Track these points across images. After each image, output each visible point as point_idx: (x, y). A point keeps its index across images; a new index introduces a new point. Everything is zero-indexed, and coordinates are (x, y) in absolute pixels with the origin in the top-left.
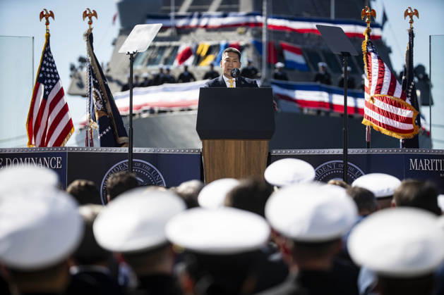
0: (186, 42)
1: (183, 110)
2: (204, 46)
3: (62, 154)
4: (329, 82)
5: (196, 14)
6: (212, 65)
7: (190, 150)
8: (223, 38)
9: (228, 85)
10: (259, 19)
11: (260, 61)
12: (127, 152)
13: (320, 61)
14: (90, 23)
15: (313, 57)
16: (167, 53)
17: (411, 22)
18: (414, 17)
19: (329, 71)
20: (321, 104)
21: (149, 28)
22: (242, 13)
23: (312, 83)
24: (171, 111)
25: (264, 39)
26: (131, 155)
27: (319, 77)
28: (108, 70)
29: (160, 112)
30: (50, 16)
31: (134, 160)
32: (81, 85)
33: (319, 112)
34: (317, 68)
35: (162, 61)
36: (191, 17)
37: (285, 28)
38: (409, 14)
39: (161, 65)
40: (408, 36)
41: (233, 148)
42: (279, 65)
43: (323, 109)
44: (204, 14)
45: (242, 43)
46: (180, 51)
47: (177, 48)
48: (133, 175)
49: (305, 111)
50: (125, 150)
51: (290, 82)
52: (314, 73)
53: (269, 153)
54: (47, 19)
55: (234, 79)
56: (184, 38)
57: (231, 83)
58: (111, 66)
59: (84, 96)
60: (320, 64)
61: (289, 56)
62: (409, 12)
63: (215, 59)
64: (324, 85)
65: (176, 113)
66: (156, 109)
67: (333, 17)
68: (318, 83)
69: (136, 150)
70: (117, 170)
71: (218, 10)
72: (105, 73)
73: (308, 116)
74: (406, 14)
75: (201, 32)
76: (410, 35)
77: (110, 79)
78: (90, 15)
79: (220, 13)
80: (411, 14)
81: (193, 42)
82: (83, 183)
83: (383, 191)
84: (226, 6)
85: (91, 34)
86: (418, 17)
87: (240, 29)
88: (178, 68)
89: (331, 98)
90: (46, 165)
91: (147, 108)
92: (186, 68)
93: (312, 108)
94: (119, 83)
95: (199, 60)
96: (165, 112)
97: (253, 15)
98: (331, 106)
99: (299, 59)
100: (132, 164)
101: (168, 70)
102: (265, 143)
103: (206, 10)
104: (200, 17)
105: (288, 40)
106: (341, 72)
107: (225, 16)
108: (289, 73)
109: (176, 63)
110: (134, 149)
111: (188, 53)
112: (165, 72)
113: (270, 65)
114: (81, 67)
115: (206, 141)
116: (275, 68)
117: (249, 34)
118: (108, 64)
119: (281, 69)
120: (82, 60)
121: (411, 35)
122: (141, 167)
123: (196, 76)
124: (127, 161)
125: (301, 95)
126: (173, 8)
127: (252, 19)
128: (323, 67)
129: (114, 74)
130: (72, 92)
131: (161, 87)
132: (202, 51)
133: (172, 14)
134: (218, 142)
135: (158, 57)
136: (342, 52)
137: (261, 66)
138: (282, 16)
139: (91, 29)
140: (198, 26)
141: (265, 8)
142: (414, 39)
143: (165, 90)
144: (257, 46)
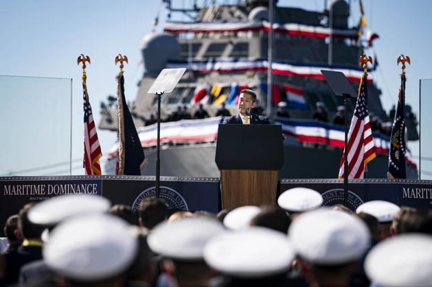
0: (202, 83)
1: (197, 143)
2: (218, 87)
3: (98, 182)
4: (325, 119)
5: (211, 59)
6: (224, 104)
7: (209, 179)
8: (234, 80)
9: (244, 122)
10: (266, 64)
11: (266, 100)
12: (155, 180)
13: (318, 101)
14: (122, 67)
15: (312, 97)
16: (185, 94)
17: (404, 68)
18: (406, 63)
19: (327, 110)
20: (319, 139)
21: (175, 72)
22: (252, 58)
23: (311, 121)
24: (188, 144)
25: (269, 82)
26: (158, 182)
27: (317, 116)
28: (134, 108)
29: (178, 144)
30: (86, 60)
31: (161, 187)
32: (110, 121)
33: (316, 146)
34: (315, 107)
35: (181, 100)
36: (206, 62)
37: (288, 72)
38: (401, 61)
39: (180, 104)
40: (401, 80)
41: (248, 176)
42: (282, 104)
43: (321, 144)
44: (217, 59)
45: (251, 85)
46: (197, 91)
47: (193, 89)
48: (162, 200)
49: (305, 144)
50: (153, 178)
51: (292, 119)
52: (313, 112)
53: (279, 182)
54: (84, 63)
55: (249, 117)
56: (200, 80)
57: (246, 121)
58: (136, 105)
59: (113, 130)
60: (318, 104)
61: (292, 96)
62: (402, 58)
63: (227, 99)
64: (321, 123)
65: (192, 146)
66: (175, 142)
67: (330, 62)
68: (316, 121)
69: (163, 178)
70: (145, 196)
71: (230, 56)
72: (130, 110)
73: (307, 149)
74: (399, 60)
75: (215, 75)
76: (402, 79)
77: (135, 116)
78: (121, 60)
79: (231, 59)
80: (403, 61)
81: (208, 83)
82: (122, 207)
83: (384, 216)
84: (237, 53)
85: (123, 77)
86: (409, 63)
87: (249, 73)
88: (194, 106)
89: (328, 134)
90: (83, 191)
91: (166, 141)
92: (201, 106)
93: (310, 143)
94: (143, 119)
95: (213, 99)
96: (182, 144)
97: (261, 60)
98: (327, 140)
99: (301, 99)
100: (159, 190)
101: (185, 108)
102: (275, 173)
103: (219, 56)
104: (214, 62)
105: (290, 83)
106: (337, 111)
107: (236, 61)
108: (290, 112)
109: (193, 102)
110: (161, 177)
111: (203, 93)
112: (183, 110)
113: (274, 104)
114: (110, 105)
115: (223, 171)
116: (278, 107)
117: (256, 77)
118: (134, 103)
119: (283, 108)
120: (111, 99)
121: (404, 79)
122: (167, 193)
123: (210, 113)
124: (154, 187)
125: (301, 131)
126: (190, 53)
127: (259, 65)
128: (321, 107)
129: (139, 111)
130: (102, 126)
131: (179, 123)
132: (215, 91)
133: (190, 59)
134: (234, 172)
135: (177, 96)
136: (344, 94)
137: (266, 105)
138: (286, 61)
139: (122, 72)
140: (212, 70)
141: (270, 54)
142: (406, 82)
143: (182, 126)
144: (264, 87)
